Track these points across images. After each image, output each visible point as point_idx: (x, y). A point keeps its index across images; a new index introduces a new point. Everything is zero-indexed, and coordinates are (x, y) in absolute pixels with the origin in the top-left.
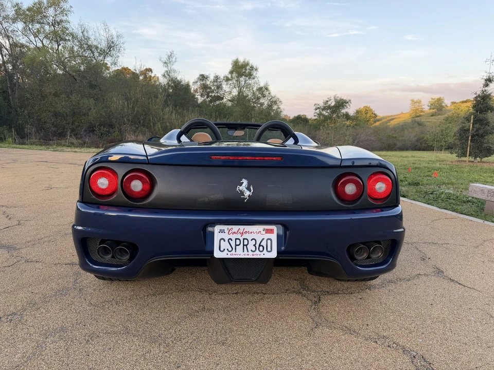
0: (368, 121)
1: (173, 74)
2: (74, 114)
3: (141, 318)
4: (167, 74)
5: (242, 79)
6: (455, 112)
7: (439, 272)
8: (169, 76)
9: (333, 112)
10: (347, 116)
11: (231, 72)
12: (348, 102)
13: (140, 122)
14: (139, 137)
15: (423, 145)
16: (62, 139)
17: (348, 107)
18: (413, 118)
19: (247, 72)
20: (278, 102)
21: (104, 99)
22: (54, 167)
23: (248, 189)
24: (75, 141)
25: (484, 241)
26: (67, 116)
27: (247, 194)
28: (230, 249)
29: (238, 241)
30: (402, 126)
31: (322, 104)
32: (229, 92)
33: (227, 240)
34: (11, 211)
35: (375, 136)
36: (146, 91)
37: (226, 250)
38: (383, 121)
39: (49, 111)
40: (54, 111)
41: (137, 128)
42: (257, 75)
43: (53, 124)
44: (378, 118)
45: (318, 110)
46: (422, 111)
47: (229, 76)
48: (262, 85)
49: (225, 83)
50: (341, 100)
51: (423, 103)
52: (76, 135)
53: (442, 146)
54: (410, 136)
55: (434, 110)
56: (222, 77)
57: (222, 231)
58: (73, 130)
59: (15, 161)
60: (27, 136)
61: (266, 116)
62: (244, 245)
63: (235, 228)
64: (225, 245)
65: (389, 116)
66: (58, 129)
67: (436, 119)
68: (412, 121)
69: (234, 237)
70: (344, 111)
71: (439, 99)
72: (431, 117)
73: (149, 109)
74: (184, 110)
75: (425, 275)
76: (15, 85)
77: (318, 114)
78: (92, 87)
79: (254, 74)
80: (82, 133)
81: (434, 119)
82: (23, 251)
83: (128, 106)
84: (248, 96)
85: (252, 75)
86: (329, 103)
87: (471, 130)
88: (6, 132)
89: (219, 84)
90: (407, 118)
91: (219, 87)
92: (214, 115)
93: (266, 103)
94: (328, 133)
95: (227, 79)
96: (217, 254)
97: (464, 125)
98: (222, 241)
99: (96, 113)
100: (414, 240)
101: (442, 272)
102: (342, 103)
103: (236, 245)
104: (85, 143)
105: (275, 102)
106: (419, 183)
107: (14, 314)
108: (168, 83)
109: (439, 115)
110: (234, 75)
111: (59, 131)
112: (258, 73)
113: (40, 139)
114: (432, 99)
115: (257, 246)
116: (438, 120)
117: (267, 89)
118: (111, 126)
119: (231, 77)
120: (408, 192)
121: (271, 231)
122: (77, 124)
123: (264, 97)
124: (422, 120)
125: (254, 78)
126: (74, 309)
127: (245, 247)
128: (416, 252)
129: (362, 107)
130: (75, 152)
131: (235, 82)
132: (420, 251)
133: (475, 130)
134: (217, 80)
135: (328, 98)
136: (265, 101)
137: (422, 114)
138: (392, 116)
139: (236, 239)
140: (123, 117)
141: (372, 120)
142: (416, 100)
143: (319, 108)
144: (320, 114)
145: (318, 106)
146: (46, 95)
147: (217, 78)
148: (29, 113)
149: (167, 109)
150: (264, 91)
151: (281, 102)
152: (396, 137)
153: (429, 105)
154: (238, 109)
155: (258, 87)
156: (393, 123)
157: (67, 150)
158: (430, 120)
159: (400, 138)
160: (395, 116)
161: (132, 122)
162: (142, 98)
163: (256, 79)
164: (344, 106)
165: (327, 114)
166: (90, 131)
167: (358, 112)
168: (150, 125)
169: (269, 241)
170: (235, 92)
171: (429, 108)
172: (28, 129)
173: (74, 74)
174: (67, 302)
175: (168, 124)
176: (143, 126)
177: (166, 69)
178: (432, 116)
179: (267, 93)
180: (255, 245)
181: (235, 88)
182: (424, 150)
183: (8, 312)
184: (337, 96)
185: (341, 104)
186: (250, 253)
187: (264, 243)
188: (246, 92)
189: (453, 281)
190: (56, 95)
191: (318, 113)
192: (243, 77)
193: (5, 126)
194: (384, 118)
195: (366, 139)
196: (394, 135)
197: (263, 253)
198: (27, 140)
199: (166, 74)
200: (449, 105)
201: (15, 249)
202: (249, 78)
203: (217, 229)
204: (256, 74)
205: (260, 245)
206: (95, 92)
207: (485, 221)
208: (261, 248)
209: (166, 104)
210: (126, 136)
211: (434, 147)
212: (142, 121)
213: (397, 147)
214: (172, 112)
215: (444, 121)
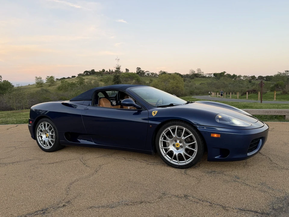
18: (38, 87)
46: (43, 84)
51: (42, 79)
67: (52, 88)
71: (52, 77)
109: (53, 85)
114: (47, 77)
124: (46, 89)
142: (38, 77)
153: (47, 80)
158: (50, 89)
178: (49, 86)
215: (57, 89)
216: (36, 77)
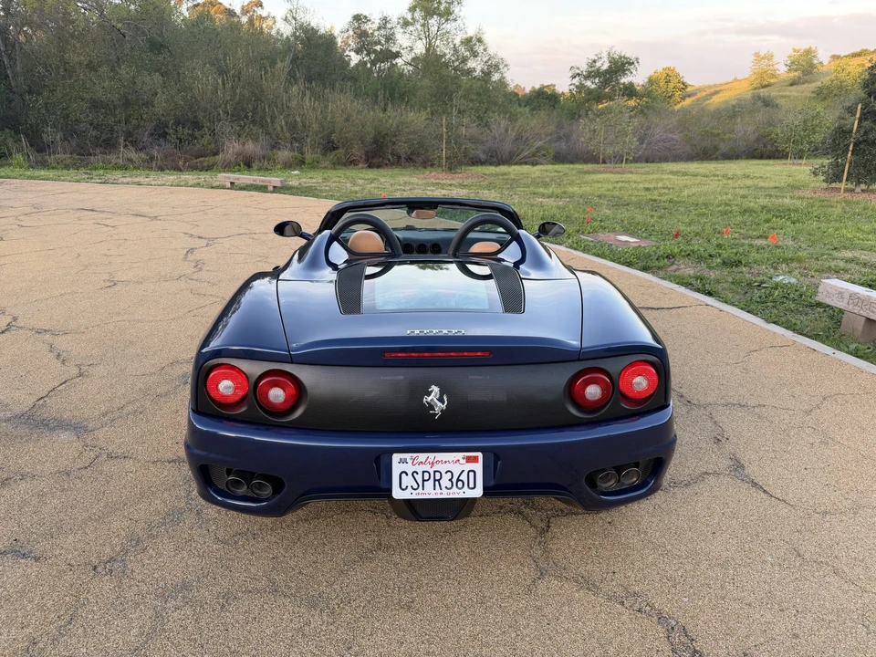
0: (670, 97)
1: (302, 15)
2: (127, 103)
3: (292, 563)
4: (291, 17)
5: (433, 21)
6: (836, 76)
7: (737, 467)
8: (295, 19)
9: (605, 83)
10: (630, 91)
11: (412, 9)
12: (633, 63)
13: (246, 117)
14: (246, 147)
15: (769, 147)
16: (110, 153)
17: (634, 72)
18: (755, 89)
19: (442, 8)
20: (501, 67)
21: (178, 73)
22: (108, 222)
23: (441, 400)
24: (133, 155)
25: (824, 399)
26: (115, 107)
27: (439, 407)
28: (415, 486)
29: (426, 475)
30: (734, 106)
31: (584, 68)
32: (409, 45)
33: (410, 474)
34: (62, 343)
35: (681, 132)
36: (256, 54)
37: (410, 487)
38: (699, 95)
39: (83, 100)
40: (91, 99)
41: (243, 127)
42: (462, 14)
43: (91, 124)
44: (689, 89)
45: (577, 78)
46: (773, 76)
47: (409, 17)
48: (471, 32)
49: (402, 30)
50: (621, 57)
51: (775, 59)
52: (134, 143)
53: (802, 151)
54: (746, 129)
55: (796, 74)
56: (395, 20)
57: (403, 461)
58: (129, 135)
59: (37, 208)
60: (49, 146)
61: (478, 94)
62: (435, 480)
63: (422, 456)
64: (407, 481)
65: (710, 87)
66: (101, 133)
67: (798, 91)
68: (753, 96)
69: (420, 469)
70: (625, 80)
71: (808, 52)
72: (791, 88)
73: (262, 88)
74: (325, 88)
75: (715, 473)
76: (14, 47)
77: (577, 87)
78: (156, 47)
79: (456, 11)
80: (145, 139)
81: (794, 92)
82: (100, 434)
83: (224, 84)
84: (445, 54)
85: (451, 14)
86: (598, 64)
87: (854, 131)
88: (10, 142)
89: (388, 32)
90: (744, 91)
91: (390, 38)
92: (381, 97)
93: (479, 69)
94: (594, 131)
95: (406, 24)
96: (397, 494)
97: (843, 122)
98: (404, 475)
99: (166, 101)
100: (710, 400)
101: (743, 467)
102: (623, 64)
103: (424, 481)
104: (152, 158)
105: (497, 67)
106: (740, 262)
107: (112, 560)
108: (294, 34)
109: (805, 82)
110: (418, 14)
111: (104, 137)
112: (462, 9)
113: (71, 154)
114: (795, 51)
115: (454, 480)
116: (803, 92)
117: (480, 40)
118: (197, 125)
119: (413, 19)
120: (718, 281)
121: (475, 460)
122: (135, 122)
123: (476, 56)
124: (773, 94)
125: (455, 20)
126: (195, 548)
127: (437, 483)
128: (709, 424)
129: (660, 70)
130: (139, 184)
131: (420, 28)
132: (715, 422)
133: (862, 132)
134: (385, 24)
135: (596, 55)
136: (476, 65)
137: (772, 81)
138: (715, 85)
139: (423, 472)
140: (216, 108)
141: (677, 94)
142: (762, 53)
143: (579, 74)
144: (581, 87)
145: (577, 71)
146: (73, 67)
147: (385, 21)
148: (46, 104)
149: (295, 89)
150: (475, 45)
151: (506, 65)
152: (718, 134)
154: (426, 82)
155: (465, 36)
156: (717, 100)
157: (125, 180)
158: (788, 93)
159: (727, 136)
160: (721, 85)
161: (232, 115)
162: (248, 70)
163: (459, 21)
164: (625, 70)
165: (593, 86)
166: (160, 136)
167: (651, 81)
168: (266, 121)
169: (471, 474)
170: (420, 48)
171: (786, 69)
172: (50, 135)
173: (120, 25)
174: (183, 535)
175: (299, 120)
176: (254, 122)
177: (290, 7)
178: (792, 85)
179: (482, 48)
180: (450, 480)
181: (421, 39)
182: (769, 157)
183: (104, 556)
184: (614, 50)
185: (620, 66)
186: (444, 491)
187: (464, 477)
188: (443, 48)
189: (756, 484)
190: (91, 67)
191: (578, 84)
192: (435, 16)
193: (7, 130)
194: (701, 90)
195: (664, 137)
196: (716, 131)
197: (463, 490)
198: (50, 155)
199: (288, 15)
200: (825, 63)
201: (86, 430)
202: (447, 20)
203: (396, 457)
204: (460, 11)
205: (458, 480)
206: (160, 58)
207: (837, 352)
208: (460, 484)
209: (292, 78)
210: (224, 144)
211: (788, 153)
212: (250, 114)
213: (719, 153)
214: (304, 94)
215: (814, 95)
216: (757, 55)
